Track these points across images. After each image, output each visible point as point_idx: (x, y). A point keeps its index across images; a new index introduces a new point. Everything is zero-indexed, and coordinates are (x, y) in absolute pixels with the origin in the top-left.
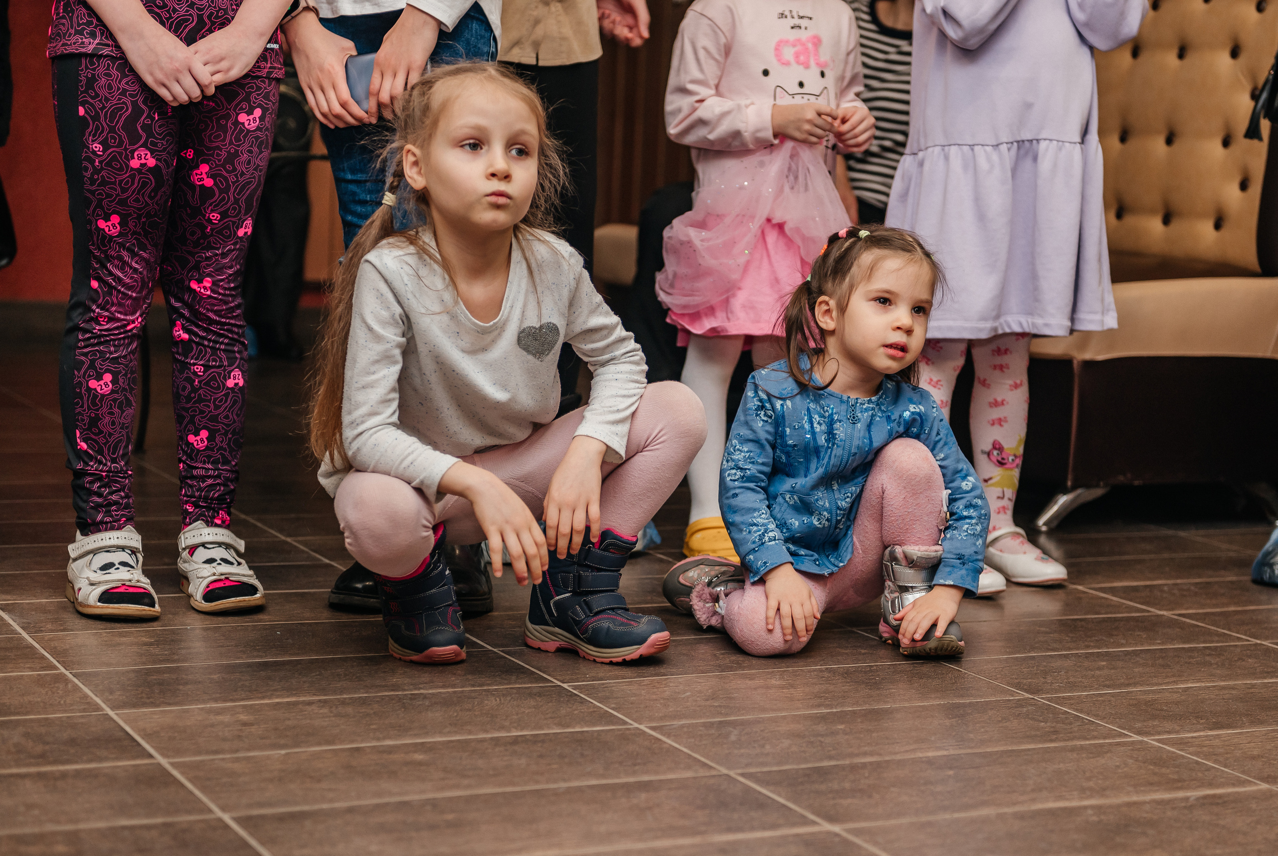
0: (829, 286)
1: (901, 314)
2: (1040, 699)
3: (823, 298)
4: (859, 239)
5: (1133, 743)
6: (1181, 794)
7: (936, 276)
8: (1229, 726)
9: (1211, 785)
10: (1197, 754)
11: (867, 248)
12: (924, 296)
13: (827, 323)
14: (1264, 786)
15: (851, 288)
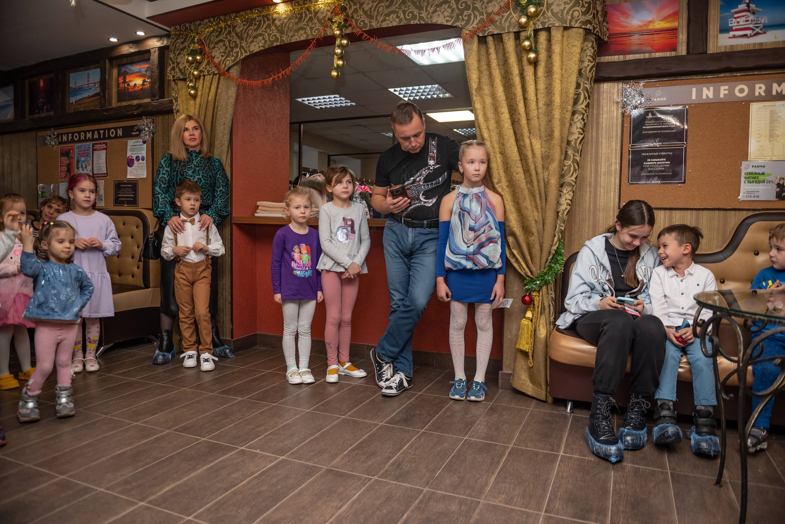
0: (44, 238)
1: (67, 244)
2: (109, 416)
3: (43, 241)
4: (51, 225)
5: (135, 425)
6: (149, 439)
7: (74, 231)
8: (157, 414)
9: (156, 434)
10: (150, 425)
11: (53, 228)
12: (72, 238)
13: (45, 248)
14: (168, 431)
15: (51, 239)
